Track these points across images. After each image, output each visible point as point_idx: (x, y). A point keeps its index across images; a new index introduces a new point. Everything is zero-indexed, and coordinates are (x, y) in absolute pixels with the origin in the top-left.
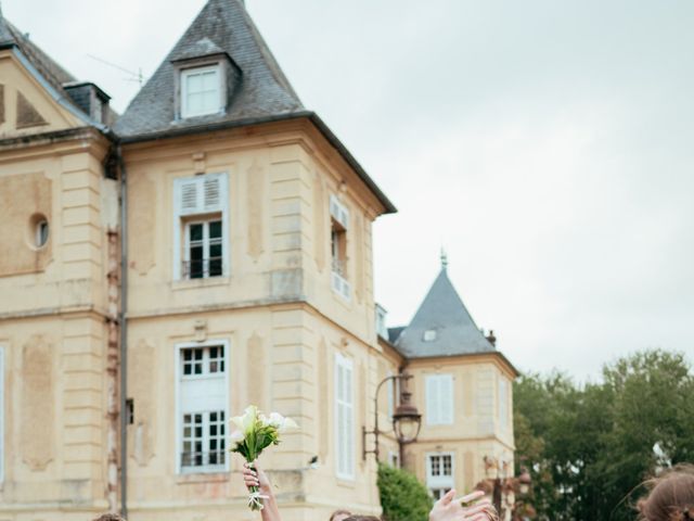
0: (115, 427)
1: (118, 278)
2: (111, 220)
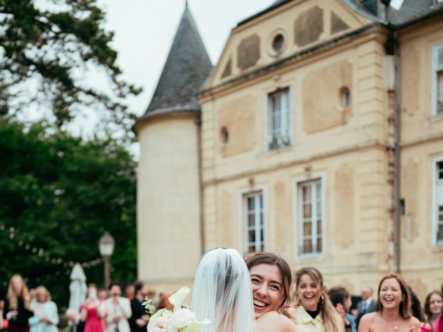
0: (392, 218)
1: (395, 121)
2: (390, 82)
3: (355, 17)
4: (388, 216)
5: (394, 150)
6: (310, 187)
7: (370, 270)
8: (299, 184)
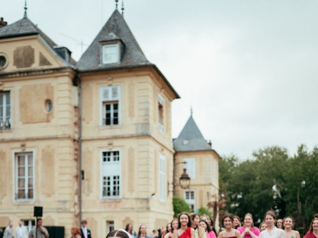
0: (77, 181)
1: (78, 124)
2: (76, 102)
4: (74, 179)
5: (78, 141)
6: (24, 157)
7: (65, 211)
8: (16, 154)
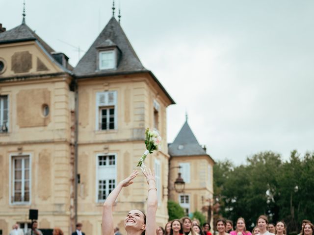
0: (73, 185)
2: (72, 107)
3: (53, 66)
4: (70, 183)
6: (21, 160)
7: (61, 214)
8: (13, 157)
